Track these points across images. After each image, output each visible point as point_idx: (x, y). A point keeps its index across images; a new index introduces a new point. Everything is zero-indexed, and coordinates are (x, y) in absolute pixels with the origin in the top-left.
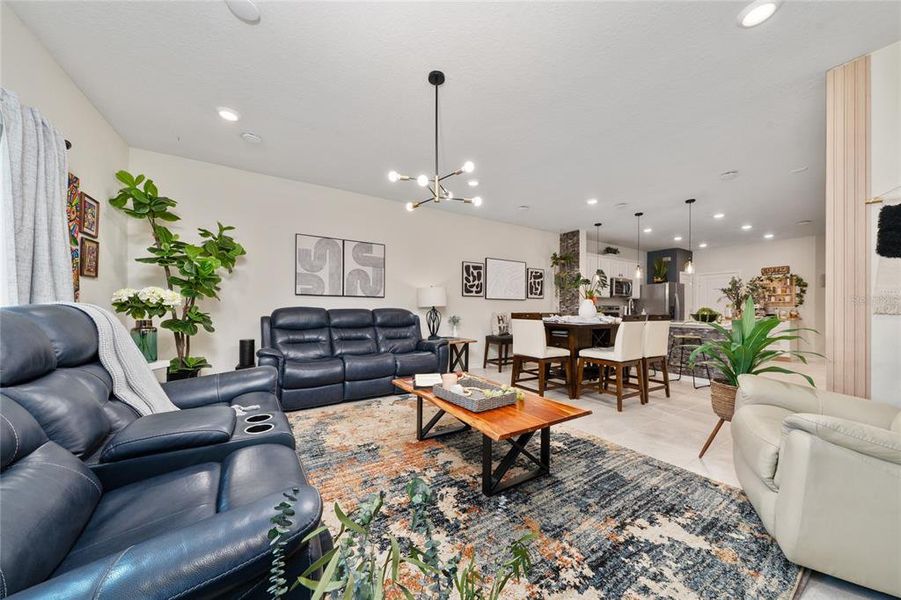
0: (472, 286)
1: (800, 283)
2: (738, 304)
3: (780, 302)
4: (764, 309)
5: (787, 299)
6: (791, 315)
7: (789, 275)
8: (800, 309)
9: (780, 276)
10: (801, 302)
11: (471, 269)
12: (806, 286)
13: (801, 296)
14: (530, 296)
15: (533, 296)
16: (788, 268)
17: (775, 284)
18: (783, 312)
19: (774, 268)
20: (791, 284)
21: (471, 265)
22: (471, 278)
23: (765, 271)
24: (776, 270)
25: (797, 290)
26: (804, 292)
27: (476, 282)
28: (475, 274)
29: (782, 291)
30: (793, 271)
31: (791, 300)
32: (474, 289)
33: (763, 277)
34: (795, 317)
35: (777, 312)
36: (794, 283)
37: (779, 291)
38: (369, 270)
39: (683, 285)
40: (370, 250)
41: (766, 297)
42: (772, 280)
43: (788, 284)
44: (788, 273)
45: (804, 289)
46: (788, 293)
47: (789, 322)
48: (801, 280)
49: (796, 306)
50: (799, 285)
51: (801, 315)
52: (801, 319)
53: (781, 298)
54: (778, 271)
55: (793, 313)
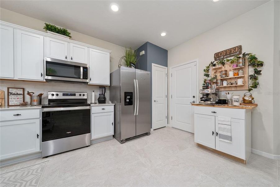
1: (256, 63)
4: (216, 94)
5: (240, 82)
6: (244, 100)
7: (241, 56)
8: (254, 92)
9: (232, 58)
10: (255, 86)
12: (261, 64)
13: (256, 78)
16: (240, 48)
17: (227, 67)
18: (235, 97)
19: (226, 51)
20: (244, 64)
23: (217, 55)
24: (228, 53)
25: (251, 70)
26: (258, 72)
29: (235, 74)
30: (245, 51)
31: (244, 82)
33: (215, 63)
35: (229, 97)
36: (247, 64)
37: (231, 75)
41: (219, 81)
42: (223, 64)
43: (241, 64)
44: (240, 53)
45: (259, 69)
46: (240, 75)
47: (244, 110)
48: (256, 58)
49: (250, 90)
50: (253, 65)
51: (256, 101)
52: (257, 105)
53: (233, 81)
54: (230, 54)
55: (246, 98)
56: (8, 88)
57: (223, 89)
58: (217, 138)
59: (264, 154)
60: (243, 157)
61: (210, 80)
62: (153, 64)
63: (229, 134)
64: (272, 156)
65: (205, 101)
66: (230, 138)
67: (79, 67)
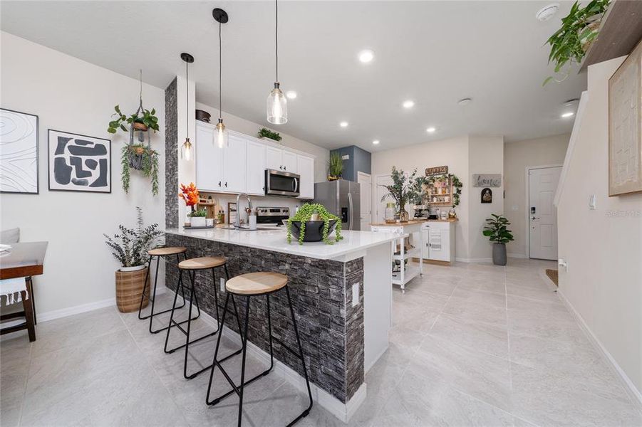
1: (457, 183)
2: (402, 203)
3: (441, 203)
4: (428, 210)
5: (447, 199)
6: (450, 215)
7: (447, 175)
8: (457, 209)
9: (441, 176)
10: (457, 203)
12: (461, 186)
13: (458, 197)
16: (447, 168)
17: (437, 184)
18: (443, 213)
19: (436, 168)
20: (450, 184)
23: (429, 171)
24: (437, 170)
25: (454, 190)
26: (459, 192)
29: (443, 192)
30: (450, 172)
31: (450, 200)
33: (427, 177)
34: (452, 218)
35: (438, 212)
36: (452, 183)
37: (440, 192)
39: (359, 184)
41: (430, 197)
42: (434, 181)
43: (447, 184)
44: (447, 173)
45: (460, 189)
46: (447, 193)
47: (449, 223)
48: (458, 180)
49: (454, 206)
50: (456, 185)
51: (458, 216)
52: (458, 220)
53: (441, 199)
54: (439, 171)
55: (451, 214)
56: (229, 204)
57: (433, 205)
58: (430, 248)
59: (463, 260)
60: (448, 259)
61: (422, 196)
62: (359, 172)
63: (439, 243)
64: (468, 260)
65: (418, 217)
66: (439, 246)
67: (293, 178)
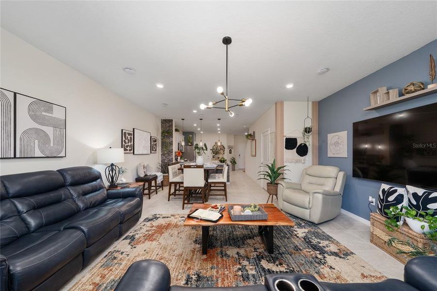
0: (127, 146)
11: (127, 135)
14: (152, 152)
15: (153, 152)
21: (127, 132)
22: (127, 141)
27: (129, 144)
28: (129, 138)
32: (128, 148)
38: (49, 131)
40: (50, 110)
